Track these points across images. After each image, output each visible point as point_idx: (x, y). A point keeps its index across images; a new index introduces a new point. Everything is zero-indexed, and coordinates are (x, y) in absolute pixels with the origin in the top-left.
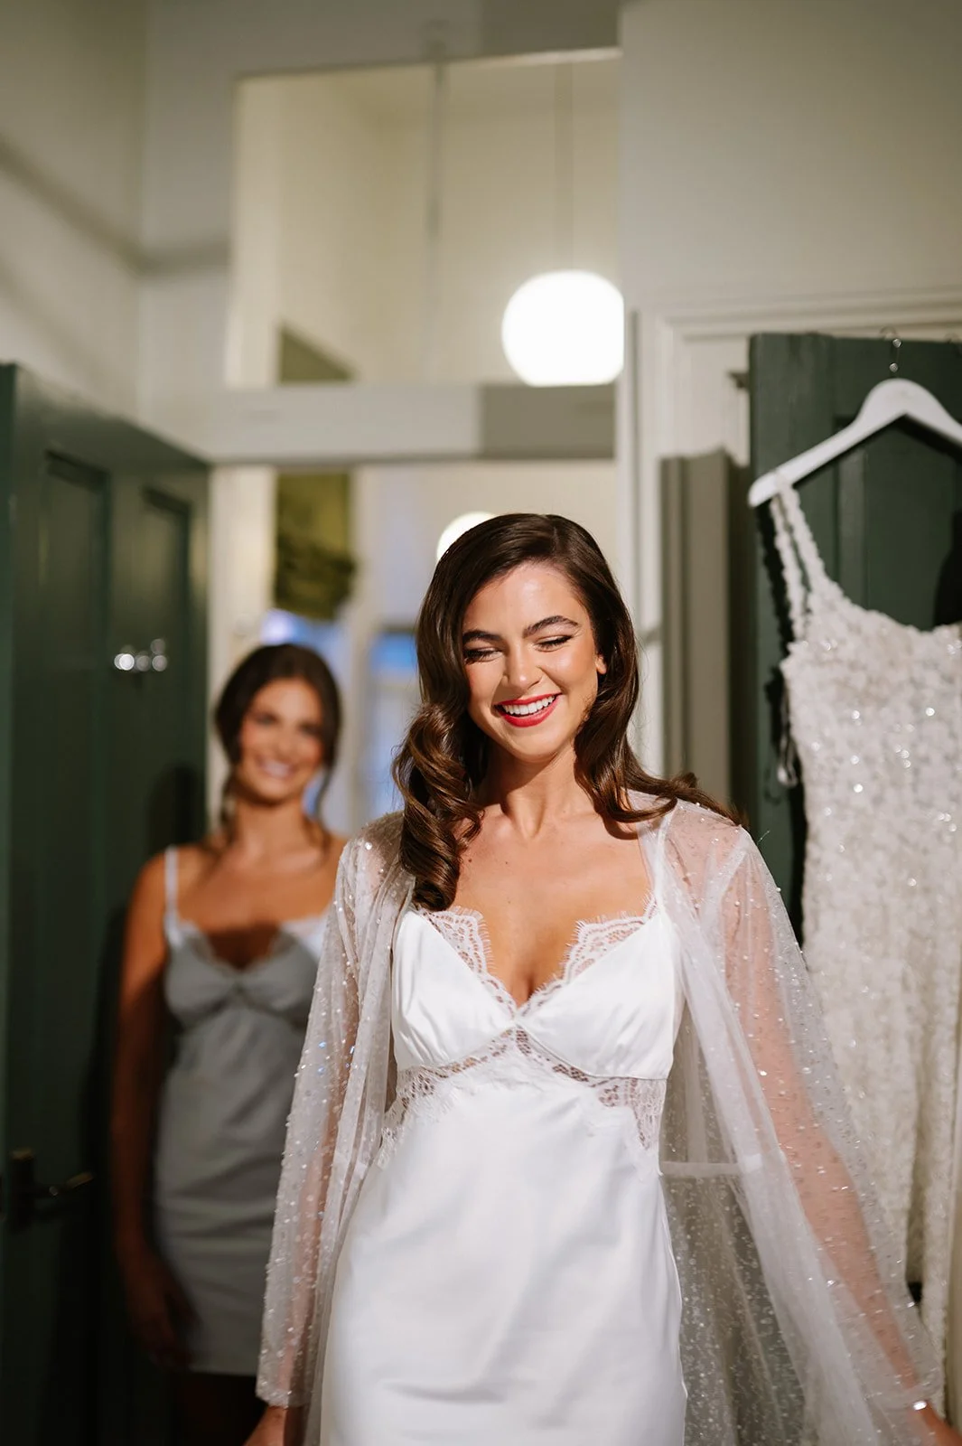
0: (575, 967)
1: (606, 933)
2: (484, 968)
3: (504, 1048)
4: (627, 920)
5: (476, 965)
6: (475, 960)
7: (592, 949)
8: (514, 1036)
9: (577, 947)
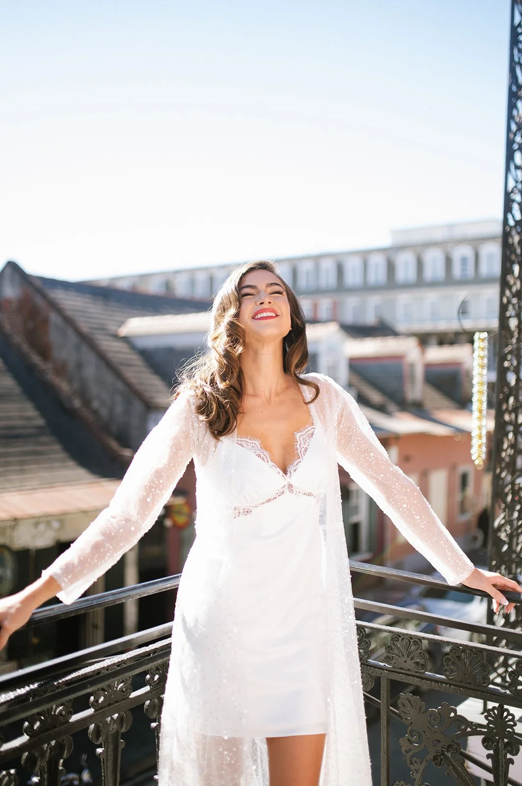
0: (302, 453)
1: (306, 435)
2: (269, 460)
3: (283, 492)
4: (310, 429)
5: (265, 459)
6: (264, 457)
7: (304, 443)
8: (287, 487)
9: (298, 444)
